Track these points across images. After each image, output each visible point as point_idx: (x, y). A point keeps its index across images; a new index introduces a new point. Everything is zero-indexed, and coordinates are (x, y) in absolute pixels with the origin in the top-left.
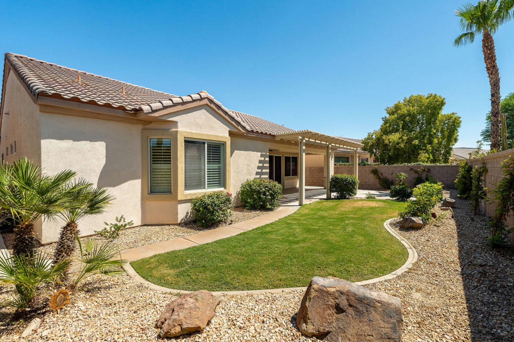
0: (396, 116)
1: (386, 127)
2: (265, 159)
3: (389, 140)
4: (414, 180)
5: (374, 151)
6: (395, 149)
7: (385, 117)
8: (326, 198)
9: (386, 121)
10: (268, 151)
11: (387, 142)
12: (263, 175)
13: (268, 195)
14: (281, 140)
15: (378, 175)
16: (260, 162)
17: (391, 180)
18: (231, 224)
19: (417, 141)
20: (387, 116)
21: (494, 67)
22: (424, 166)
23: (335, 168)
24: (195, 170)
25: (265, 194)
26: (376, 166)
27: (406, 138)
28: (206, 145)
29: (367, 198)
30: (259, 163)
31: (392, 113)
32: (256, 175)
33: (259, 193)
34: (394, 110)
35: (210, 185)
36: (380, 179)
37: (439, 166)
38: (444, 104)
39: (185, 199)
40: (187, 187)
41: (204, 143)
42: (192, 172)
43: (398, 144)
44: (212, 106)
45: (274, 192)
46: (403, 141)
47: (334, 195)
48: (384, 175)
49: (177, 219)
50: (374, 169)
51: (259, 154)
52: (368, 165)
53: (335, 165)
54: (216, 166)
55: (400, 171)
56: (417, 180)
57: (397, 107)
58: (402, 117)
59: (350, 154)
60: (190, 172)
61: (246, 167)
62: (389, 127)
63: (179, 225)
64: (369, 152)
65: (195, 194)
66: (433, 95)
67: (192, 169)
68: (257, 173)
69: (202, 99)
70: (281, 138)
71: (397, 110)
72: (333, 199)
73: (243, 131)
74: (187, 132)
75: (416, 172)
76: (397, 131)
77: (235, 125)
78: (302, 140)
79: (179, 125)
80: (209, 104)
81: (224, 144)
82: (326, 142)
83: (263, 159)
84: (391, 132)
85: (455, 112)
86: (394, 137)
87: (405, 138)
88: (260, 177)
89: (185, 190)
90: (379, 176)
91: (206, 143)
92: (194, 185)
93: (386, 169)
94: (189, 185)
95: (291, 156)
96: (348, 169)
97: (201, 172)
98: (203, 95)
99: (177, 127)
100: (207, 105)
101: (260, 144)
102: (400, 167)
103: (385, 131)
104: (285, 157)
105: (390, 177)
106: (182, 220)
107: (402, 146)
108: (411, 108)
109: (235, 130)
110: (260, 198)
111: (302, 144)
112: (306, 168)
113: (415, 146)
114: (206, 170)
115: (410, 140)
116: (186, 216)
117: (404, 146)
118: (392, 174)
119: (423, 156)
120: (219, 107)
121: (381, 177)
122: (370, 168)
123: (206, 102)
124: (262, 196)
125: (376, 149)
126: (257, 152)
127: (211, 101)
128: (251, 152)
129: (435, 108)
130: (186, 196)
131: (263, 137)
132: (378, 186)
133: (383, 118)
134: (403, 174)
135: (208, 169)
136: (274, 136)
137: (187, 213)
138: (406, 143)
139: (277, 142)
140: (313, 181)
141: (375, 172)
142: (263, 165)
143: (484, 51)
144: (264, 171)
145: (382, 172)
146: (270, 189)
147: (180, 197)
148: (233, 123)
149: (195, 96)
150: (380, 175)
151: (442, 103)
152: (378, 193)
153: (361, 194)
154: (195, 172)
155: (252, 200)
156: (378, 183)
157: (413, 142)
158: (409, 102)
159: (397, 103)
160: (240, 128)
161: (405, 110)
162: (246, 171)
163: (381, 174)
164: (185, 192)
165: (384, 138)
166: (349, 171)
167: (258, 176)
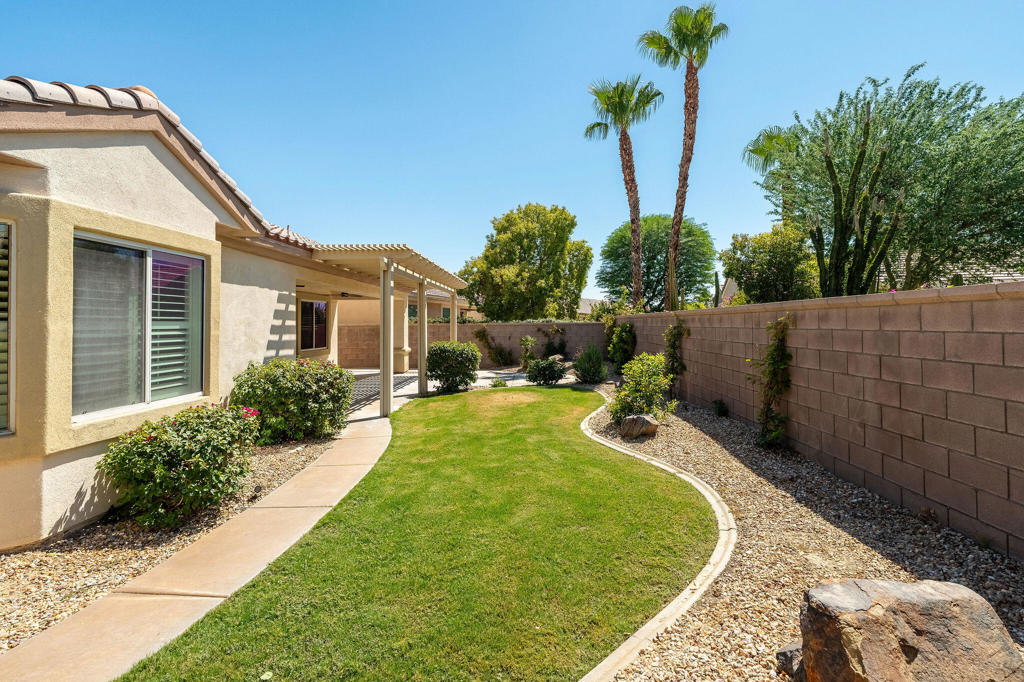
0: (509, 235)
1: (496, 253)
2: (287, 307)
3: (501, 277)
4: (543, 349)
5: (476, 296)
6: (513, 293)
7: (492, 236)
8: (416, 392)
9: (493, 244)
10: (295, 289)
11: (498, 280)
12: (283, 348)
13: (325, 402)
14: (325, 261)
15: (487, 341)
16: (278, 314)
17: (508, 349)
18: (255, 497)
19: (543, 281)
20: (495, 234)
21: (633, 180)
22: (557, 325)
24: (110, 340)
25: (316, 397)
26: (484, 324)
28: (149, 261)
29: (495, 386)
30: (275, 317)
31: (501, 230)
32: (268, 348)
33: (302, 396)
34: (506, 225)
35: (162, 387)
36: (490, 347)
37: (576, 324)
38: (576, 225)
39: (73, 446)
40: (82, 400)
41: (142, 254)
42: (101, 349)
43: (515, 284)
44: (173, 140)
45: (339, 391)
46: (522, 279)
47: (433, 385)
48: (497, 341)
49: (38, 526)
50: (480, 329)
51: (275, 293)
52: (470, 322)
54: (174, 327)
55: (527, 333)
56: (547, 348)
57: (509, 221)
58: (518, 238)
60: (92, 349)
61: (242, 328)
62: (500, 253)
63: (45, 546)
64: (468, 297)
65: (112, 423)
66: (560, 207)
67: (104, 340)
68: (271, 345)
69: (140, 111)
70: (326, 258)
71: (510, 226)
72: (433, 394)
73: (253, 229)
74: (88, 212)
75: (546, 334)
76: (512, 262)
77: (235, 210)
78: (388, 265)
79: (54, 180)
80: (164, 134)
81: (203, 263)
83: (282, 307)
84: (503, 263)
85: (586, 240)
86: (509, 272)
87: (526, 275)
88: (277, 353)
89: (74, 413)
90: (489, 344)
91: (150, 252)
92: (107, 393)
93: (499, 329)
94: (88, 395)
97: (126, 346)
98: (148, 100)
99: (43, 186)
100: (156, 134)
101: (277, 268)
102: (521, 325)
103: (493, 260)
104: (302, 303)
105: (506, 344)
106: (59, 523)
107: (523, 288)
108: (530, 224)
109: (234, 226)
110: (304, 410)
111: (389, 275)
112: (340, 329)
113: (541, 289)
114: (149, 342)
115: (532, 280)
116: (74, 508)
117: (526, 288)
118: (510, 338)
119: (551, 307)
120: (194, 151)
121: (493, 344)
122: (472, 327)
123: (152, 123)
124: (312, 405)
125: (478, 294)
126: (271, 288)
127: (171, 126)
128: (257, 288)
129: (563, 229)
130: (77, 433)
131: (290, 250)
132: (488, 361)
133: (487, 237)
134: (529, 338)
135: (154, 337)
136: (312, 250)
137: (80, 495)
138: (528, 284)
139: (315, 267)
140: (357, 356)
141: (482, 336)
142: (284, 322)
143: (622, 156)
144: (286, 337)
145: (494, 334)
146: (331, 385)
147: (53, 443)
148: (230, 203)
149: (121, 99)
150: (490, 340)
151: (573, 224)
152: (494, 375)
153: (483, 379)
154: (110, 347)
155: (280, 419)
156: (488, 354)
157: (538, 284)
158: (527, 213)
159: (509, 212)
160: (246, 220)
161: (521, 225)
162: (243, 338)
163: (492, 339)
164: (75, 419)
165: (493, 272)
167: (272, 353)
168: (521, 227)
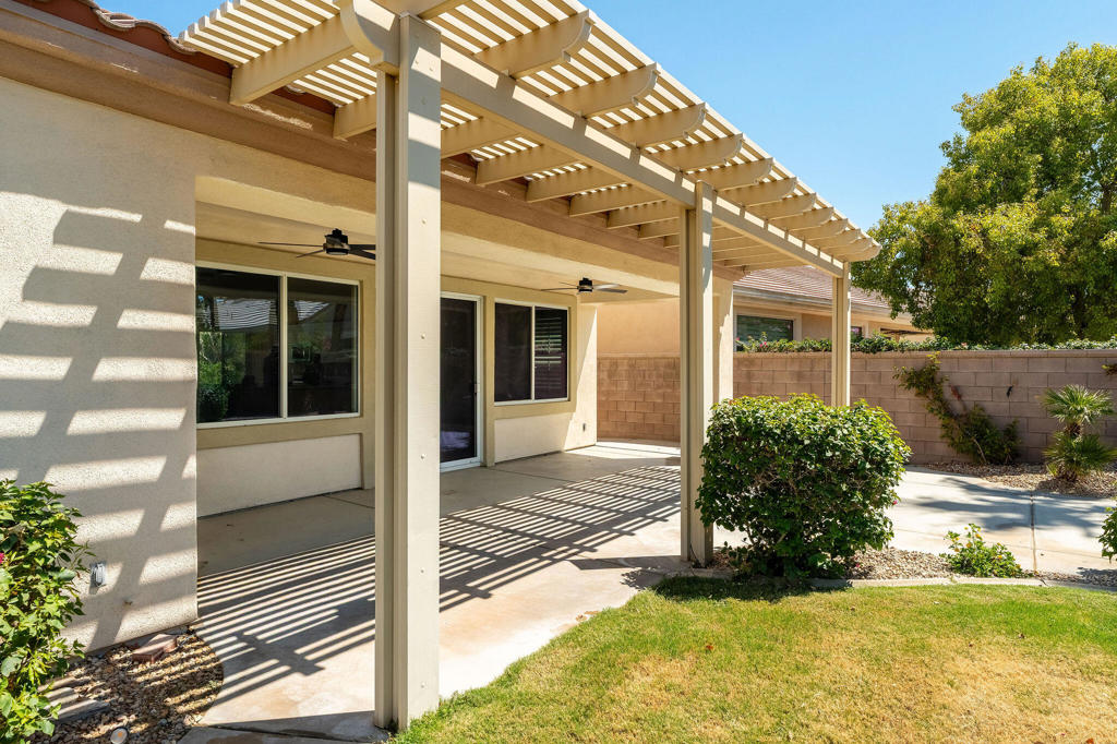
0: (1008, 128)
1: (968, 180)
3: (984, 233)
5: (911, 287)
7: (958, 141)
11: (974, 242)
15: (939, 397)
17: (1005, 422)
20: (966, 134)
23: (738, 363)
26: (931, 355)
27: (1068, 221)
31: (984, 122)
34: (999, 107)
36: (948, 412)
43: (1030, 249)
46: (1051, 236)
48: (970, 399)
50: (920, 365)
52: (890, 348)
53: (740, 349)
55: (1073, 380)
57: (1009, 97)
58: (1036, 136)
59: (800, 310)
64: (887, 291)
71: (1011, 108)
76: (1015, 196)
82: (681, 174)
84: (990, 201)
86: (1011, 222)
87: (1062, 222)
90: (945, 403)
95: (533, 305)
96: (796, 368)
102: (1049, 356)
103: (953, 198)
104: (498, 306)
105: (998, 407)
107: (1053, 257)
108: (1074, 96)
115: (1086, 233)
117: (1063, 259)
118: (1010, 392)
121: (957, 406)
122: (896, 361)
125: (916, 283)
132: (942, 448)
133: (945, 146)
134: (1083, 393)
138: (1069, 246)
141: (924, 381)
145: (961, 379)
150: (948, 394)
156: (940, 432)
158: (1062, 74)
159: (1010, 77)
163: (956, 391)
165: (958, 225)
166: (800, 376)
168: (1047, 104)
